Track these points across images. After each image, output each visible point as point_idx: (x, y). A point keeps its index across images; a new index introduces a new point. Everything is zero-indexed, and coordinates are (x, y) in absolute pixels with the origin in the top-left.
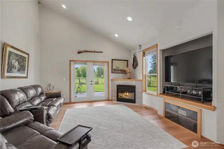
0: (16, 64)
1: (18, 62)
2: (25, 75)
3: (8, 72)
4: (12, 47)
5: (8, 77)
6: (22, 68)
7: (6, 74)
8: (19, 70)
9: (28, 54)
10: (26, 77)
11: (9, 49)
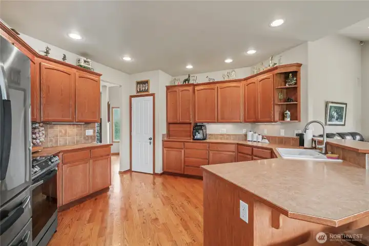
0: (335, 115)
1: (337, 113)
2: (343, 123)
3: (329, 121)
4: (332, 103)
5: (330, 125)
6: (340, 117)
7: (328, 123)
8: (337, 119)
9: (346, 104)
10: (344, 125)
11: (330, 105)
